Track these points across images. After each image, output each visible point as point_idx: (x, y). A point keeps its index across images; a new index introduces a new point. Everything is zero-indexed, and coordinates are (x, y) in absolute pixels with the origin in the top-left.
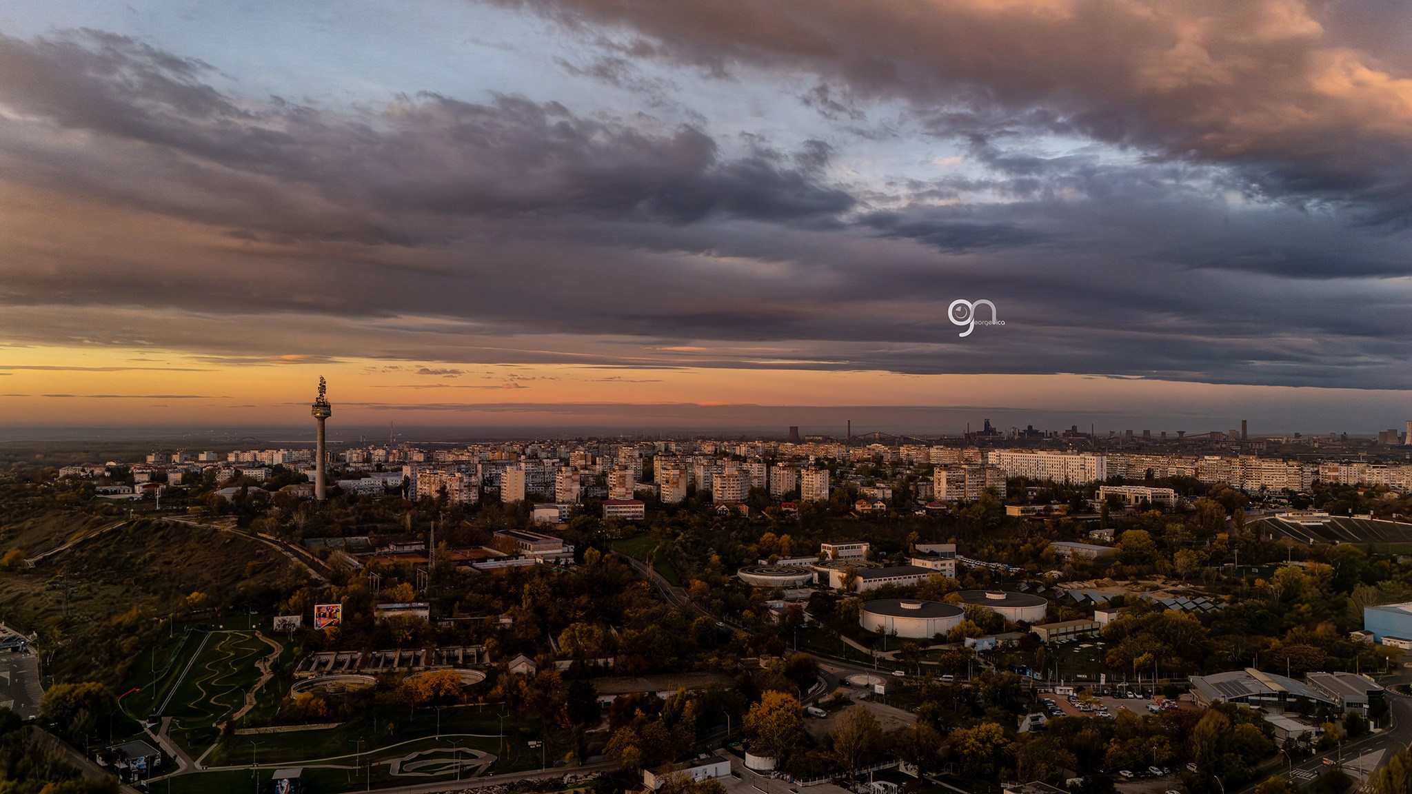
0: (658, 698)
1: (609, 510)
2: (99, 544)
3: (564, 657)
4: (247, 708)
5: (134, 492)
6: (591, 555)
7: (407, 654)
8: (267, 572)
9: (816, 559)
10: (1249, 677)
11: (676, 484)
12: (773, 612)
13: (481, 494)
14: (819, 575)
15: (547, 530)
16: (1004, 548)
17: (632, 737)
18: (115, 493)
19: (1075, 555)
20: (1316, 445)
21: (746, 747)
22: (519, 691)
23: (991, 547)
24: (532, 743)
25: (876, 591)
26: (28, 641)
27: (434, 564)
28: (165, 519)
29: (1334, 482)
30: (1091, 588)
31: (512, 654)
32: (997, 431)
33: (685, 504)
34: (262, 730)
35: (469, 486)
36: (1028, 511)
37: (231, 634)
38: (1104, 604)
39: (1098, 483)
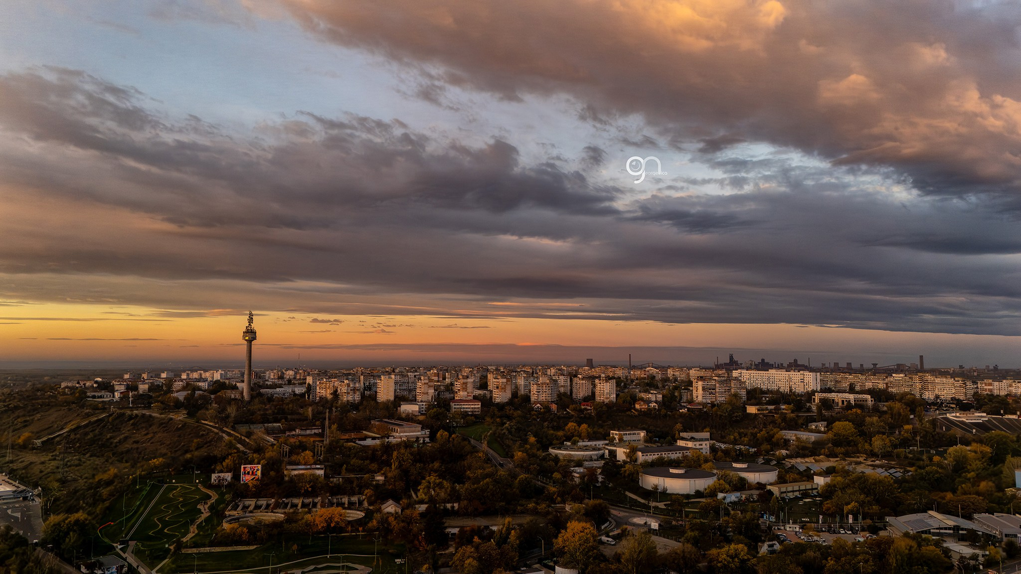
0: (491, 529)
1: (455, 407)
2: (87, 430)
3: (422, 502)
4: (190, 535)
5: (114, 397)
6: (442, 435)
7: (307, 501)
8: (208, 447)
9: (607, 442)
10: (931, 516)
11: (504, 389)
12: (576, 475)
13: (363, 396)
14: (609, 452)
15: (410, 419)
16: (745, 435)
17: (471, 552)
18: (101, 397)
19: (798, 439)
20: (975, 374)
21: (556, 563)
22: (389, 524)
23: (736, 434)
24: (398, 561)
25: (651, 462)
26: (34, 493)
27: (328, 440)
28: (135, 412)
29: (989, 393)
30: (811, 462)
31: (384, 500)
32: (739, 362)
33: (511, 402)
34: (202, 550)
35: (354, 390)
36: (763, 410)
37: (181, 486)
38: (821, 472)
39: (813, 392)
